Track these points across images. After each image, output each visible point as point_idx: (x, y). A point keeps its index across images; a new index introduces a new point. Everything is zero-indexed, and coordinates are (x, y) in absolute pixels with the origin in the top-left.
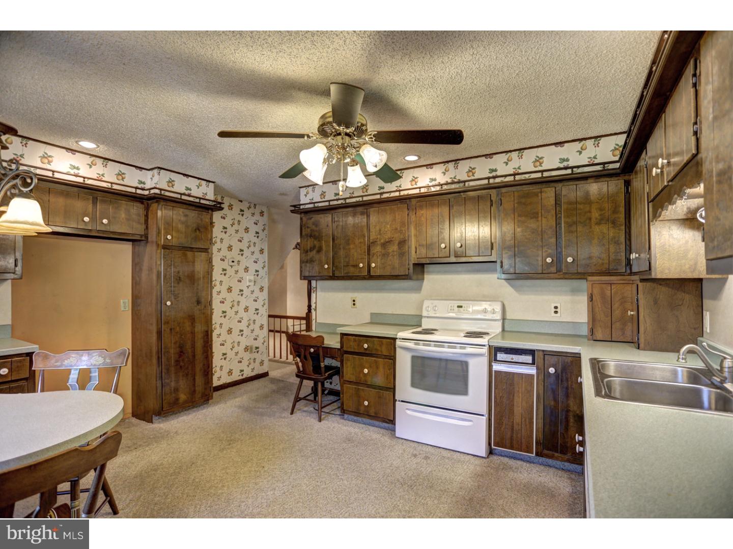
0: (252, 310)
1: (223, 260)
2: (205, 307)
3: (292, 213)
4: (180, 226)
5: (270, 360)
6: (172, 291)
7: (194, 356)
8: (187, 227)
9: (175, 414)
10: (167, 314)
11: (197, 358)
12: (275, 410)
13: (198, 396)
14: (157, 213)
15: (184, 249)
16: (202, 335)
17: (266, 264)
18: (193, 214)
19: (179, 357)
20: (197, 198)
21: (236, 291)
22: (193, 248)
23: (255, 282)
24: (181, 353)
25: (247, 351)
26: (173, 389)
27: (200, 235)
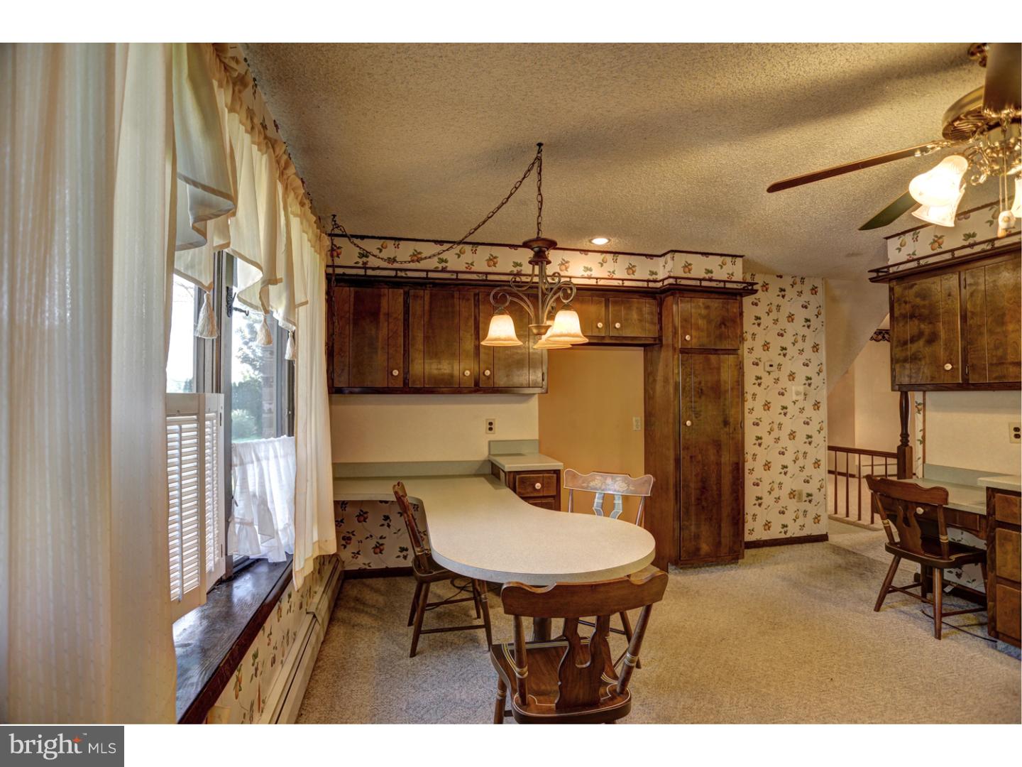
0: (801, 437)
1: (757, 364)
2: (735, 429)
3: (872, 282)
4: (700, 322)
5: (830, 517)
6: (692, 407)
7: (720, 495)
8: (709, 322)
9: (695, 568)
10: (687, 437)
11: (723, 498)
12: (846, 596)
13: (724, 550)
14: (672, 309)
15: (705, 351)
16: (731, 468)
17: (824, 368)
18: (716, 304)
19: (701, 495)
20: (720, 281)
21: (776, 408)
22: (717, 350)
23: (805, 395)
24: (704, 489)
25: (794, 498)
26: (693, 534)
27: (726, 330)
